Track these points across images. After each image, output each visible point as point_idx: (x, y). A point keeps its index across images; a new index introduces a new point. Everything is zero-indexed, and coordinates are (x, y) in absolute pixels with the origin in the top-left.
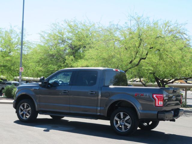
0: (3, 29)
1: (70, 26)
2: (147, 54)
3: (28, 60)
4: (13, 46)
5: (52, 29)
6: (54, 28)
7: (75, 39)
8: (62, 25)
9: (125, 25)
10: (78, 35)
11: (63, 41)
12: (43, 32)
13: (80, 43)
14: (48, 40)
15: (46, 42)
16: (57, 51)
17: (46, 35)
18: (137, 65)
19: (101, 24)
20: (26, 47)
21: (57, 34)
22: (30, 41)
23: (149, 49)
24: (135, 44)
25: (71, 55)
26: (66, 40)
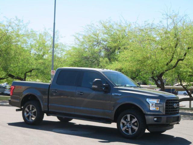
0: (37, 32)
1: (105, 27)
2: (185, 55)
3: (61, 63)
4: (47, 48)
5: (86, 31)
6: (89, 29)
7: (110, 40)
8: (97, 26)
9: (160, 24)
10: (113, 36)
11: (99, 43)
12: (77, 34)
13: (116, 44)
14: (83, 42)
15: (81, 44)
16: (92, 54)
17: (81, 37)
18: (175, 67)
19: (138, 24)
20: (60, 49)
21: (92, 35)
22: (64, 44)
23: (187, 49)
24: (171, 44)
25: (106, 57)
26: (101, 42)
